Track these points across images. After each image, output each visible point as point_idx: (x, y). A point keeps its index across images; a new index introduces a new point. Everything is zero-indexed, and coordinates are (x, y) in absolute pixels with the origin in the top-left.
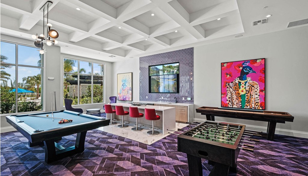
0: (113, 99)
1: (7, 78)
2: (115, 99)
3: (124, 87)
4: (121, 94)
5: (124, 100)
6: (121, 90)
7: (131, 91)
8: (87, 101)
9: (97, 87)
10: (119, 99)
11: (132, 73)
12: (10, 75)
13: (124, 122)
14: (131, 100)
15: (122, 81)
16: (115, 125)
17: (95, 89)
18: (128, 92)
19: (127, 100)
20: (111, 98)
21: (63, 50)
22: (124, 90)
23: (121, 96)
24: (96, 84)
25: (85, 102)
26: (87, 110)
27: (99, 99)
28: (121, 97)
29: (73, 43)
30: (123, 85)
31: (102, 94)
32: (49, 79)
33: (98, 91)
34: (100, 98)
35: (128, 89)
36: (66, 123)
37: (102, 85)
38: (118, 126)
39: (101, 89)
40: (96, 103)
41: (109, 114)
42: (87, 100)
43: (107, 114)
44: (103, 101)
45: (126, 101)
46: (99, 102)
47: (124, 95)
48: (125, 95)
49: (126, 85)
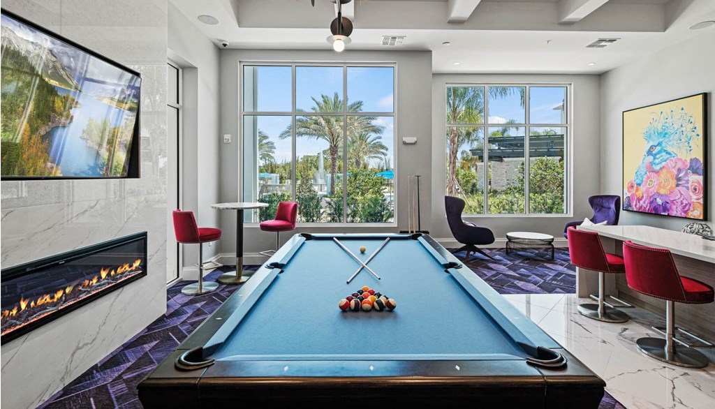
0: (606, 205)
1: (383, 154)
2: (613, 206)
3: (657, 161)
4: (642, 189)
5: (657, 213)
6: (643, 170)
7: (700, 178)
8: (513, 205)
9: (546, 165)
10: (630, 205)
11: (706, 97)
12: (387, 150)
13: (674, 329)
14: (697, 213)
15: (648, 137)
16: (619, 327)
17: (540, 172)
18: (679, 179)
19: (674, 214)
20: (596, 201)
21: (440, 62)
22: (657, 172)
23: (639, 194)
24: (544, 158)
25: (507, 207)
26: (509, 234)
27: (549, 202)
28: (639, 200)
29: (457, 23)
30: (649, 152)
31: (561, 185)
32: (405, 143)
33: (548, 177)
34: (556, 197)
35: (680, 165)
36: (367, 311)
37: (562, 160)
38: (640, 342)
39: (560, 171)
40: (540, 211)
41: (591, 272)
42: (511, 202)
43: (577, 268)
44: (564, 208)
45: (668, 215)
46: (550, 210)
47: (658, 194)
48: (662, 191)
49: (669, 149)
